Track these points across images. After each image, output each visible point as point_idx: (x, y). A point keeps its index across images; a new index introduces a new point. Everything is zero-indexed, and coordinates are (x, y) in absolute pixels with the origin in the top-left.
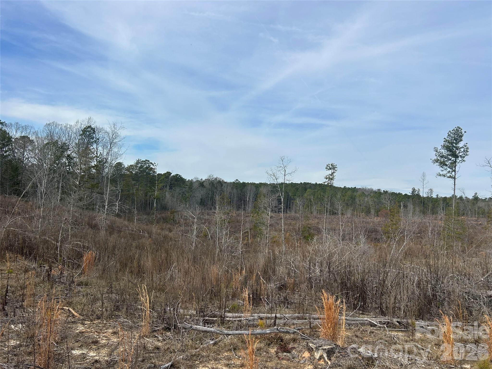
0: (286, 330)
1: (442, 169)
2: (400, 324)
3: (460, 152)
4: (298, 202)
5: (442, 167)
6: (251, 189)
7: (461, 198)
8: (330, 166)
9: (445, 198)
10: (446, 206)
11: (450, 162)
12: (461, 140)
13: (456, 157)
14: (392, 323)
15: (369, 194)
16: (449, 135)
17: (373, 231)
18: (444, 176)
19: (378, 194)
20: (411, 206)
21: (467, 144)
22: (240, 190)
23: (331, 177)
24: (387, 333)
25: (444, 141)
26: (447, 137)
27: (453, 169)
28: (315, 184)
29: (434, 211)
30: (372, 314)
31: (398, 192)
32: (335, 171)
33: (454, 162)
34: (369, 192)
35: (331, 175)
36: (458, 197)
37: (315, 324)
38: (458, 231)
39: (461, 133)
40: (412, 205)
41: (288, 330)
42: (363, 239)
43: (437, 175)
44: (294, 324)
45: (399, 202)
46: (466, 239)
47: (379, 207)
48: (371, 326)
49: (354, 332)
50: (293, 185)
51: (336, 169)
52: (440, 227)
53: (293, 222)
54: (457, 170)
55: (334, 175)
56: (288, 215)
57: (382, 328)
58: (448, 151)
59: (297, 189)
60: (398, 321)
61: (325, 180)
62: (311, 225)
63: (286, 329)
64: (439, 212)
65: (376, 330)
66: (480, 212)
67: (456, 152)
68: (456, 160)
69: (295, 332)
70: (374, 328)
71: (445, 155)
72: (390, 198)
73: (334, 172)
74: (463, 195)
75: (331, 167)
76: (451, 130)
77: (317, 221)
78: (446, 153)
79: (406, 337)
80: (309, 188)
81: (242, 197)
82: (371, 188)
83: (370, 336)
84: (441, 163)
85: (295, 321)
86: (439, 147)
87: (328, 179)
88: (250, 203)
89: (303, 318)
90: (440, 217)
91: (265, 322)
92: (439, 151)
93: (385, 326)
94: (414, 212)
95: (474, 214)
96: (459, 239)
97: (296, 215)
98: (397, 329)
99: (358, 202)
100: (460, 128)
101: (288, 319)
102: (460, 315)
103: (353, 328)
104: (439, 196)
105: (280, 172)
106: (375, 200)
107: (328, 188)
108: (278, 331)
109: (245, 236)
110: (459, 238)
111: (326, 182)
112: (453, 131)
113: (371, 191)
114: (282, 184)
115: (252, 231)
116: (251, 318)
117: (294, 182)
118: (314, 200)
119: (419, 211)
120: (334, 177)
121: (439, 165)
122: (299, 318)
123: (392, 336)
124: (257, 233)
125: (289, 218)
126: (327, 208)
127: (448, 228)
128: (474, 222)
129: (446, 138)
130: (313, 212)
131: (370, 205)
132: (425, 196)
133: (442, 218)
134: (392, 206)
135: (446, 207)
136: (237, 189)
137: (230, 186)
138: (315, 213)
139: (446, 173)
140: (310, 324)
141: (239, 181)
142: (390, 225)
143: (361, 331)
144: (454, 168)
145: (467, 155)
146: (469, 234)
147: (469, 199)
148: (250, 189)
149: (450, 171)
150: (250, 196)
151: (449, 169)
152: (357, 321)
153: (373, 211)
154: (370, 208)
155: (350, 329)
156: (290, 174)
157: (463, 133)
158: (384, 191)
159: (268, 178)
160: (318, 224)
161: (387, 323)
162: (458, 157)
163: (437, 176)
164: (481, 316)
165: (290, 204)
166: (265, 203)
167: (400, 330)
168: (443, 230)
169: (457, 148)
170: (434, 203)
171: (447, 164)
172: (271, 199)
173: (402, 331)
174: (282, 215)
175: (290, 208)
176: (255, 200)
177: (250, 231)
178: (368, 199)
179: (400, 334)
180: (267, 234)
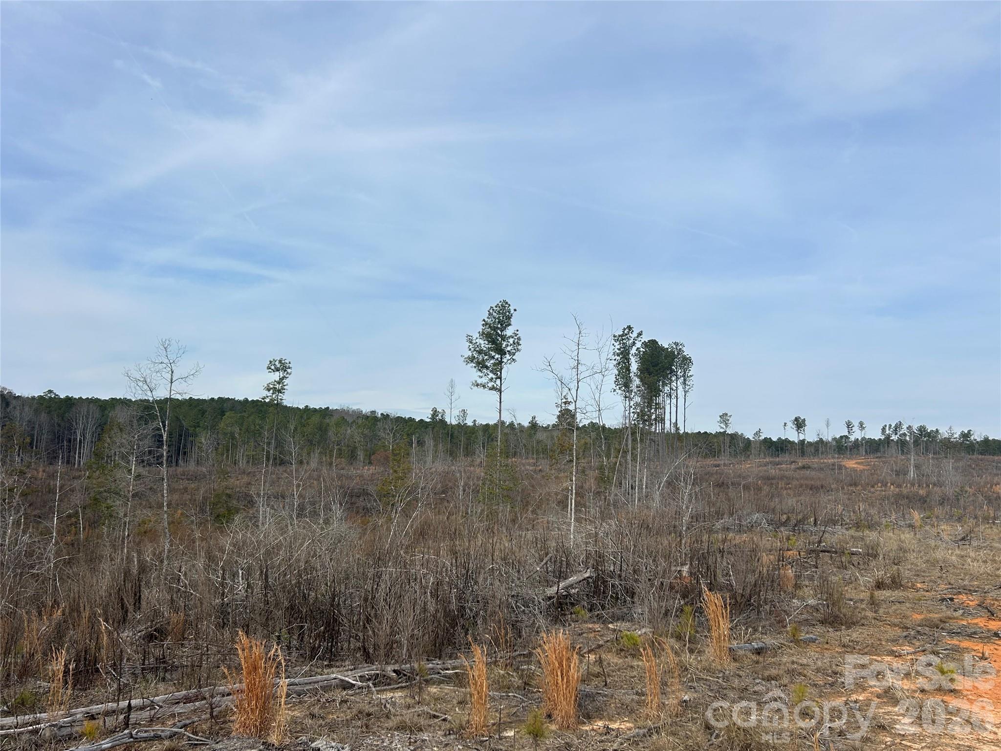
0: (152, 734)
1: (481, 375)
2: (398, 675)
3: (507, 345)
4: (204, 442)
5: (480, 370)
6: (88, 412)
7: (512, 425)
8: (277, 363)
9: (487, 425)
10: (488, 440)
11: (492, 361)
12: (510, 325)
13: (502, 352)
14: (385, 676)
15: (354, 421)
16: (490, 314)
17: (360, 495)
18: (484, 386)
19: (372, 421)
20: (429, 443)
21: (517, 331)
22: (58, 416)
23: (277, 386)
24: (374, 697)
25: (483, 325)
26: (488, 318)
27: (497, 374)
28: (244, 400)
29: (469, 450)
30: (347, 663)
31: (407, 417)
32: (287, 376)
33: (499, 361)
34: (355, 417)
35: (279, 383)
36: (508, 424)
37: (223, 706)
38: (506, 484)
39: (509, 312)
40: (432, 441)
41: (159, 733)
42: (338, 512)
43: (473, 384)
44: (173, 716)
45: (408, 435)
46: (519, 499)
47: (373, 445)
48: (344, 689)
49: (309, 708)
50: (192, 403)
51: (289, 370)
52: (478, 478)
53: (193, 486)
54: (503, 377)
55: (285, 384)
56: (180, 470)
57: (365, 688)
58: (489, 342)
59: (203, 412)
60: (396, 668)
61: (265, 393)
62: (232, 489)
63: (153, 730)
64: (477, 452)
65: (352, 696)
66: (540, 450)
67: (501, 344)
68: (501, 358)
69: (176, 733)
70: (350, 692)
71: (485, 349)
72: (393, 429)
73: (284, 377)
74: (514, 419)
75: (279, 366)
76: (494, 306)
77: (246, 479)
78: (487, 346)
79: (408, 700)
80: (231, 410)
81: (63, 433)
82: (357, 409)
83: (340, 709)
84: (478, 363)
85: (178, 709)
86: (476, 335)
87: (271, 391)
88: (84, 447)
89: (197, 698)
90: (479, 460)
91: (101, 723)
92: (474, 341)
93: (371, 685)
94: (436, 452)
95: (531, 453)
96: (507, 498)
97: (200, 468)
98: (392, 687)
99: (333, 438)
100: (507, 303)
101: (161, 707)
102: (501, 640)
103: (307, 699)
104: (477, 422)
105: (159, 374)
106: (366, 432)
107: (271, 409)
108: (132, 740)
109: (71, 525)
110: (508, 496)
111: (268, 397)
112: (496, 307)
113: (359, 415)
114: (166, 400)
115: (88, 511)
116: (65, 720)
117: (196, 398)
118: (240, 434)
119: (443, 452)
120: (285, 387)
121: (475, 367)
122: (187, 700)
123: (383, 701)
124: (101, 514)
125: (183, 477)
126: (268, 452)
127: (490, 480)
128: (531, 468)
129: (486, 320)
130: (239, 462)
131: (355, 442)
132: (454, 422)
133: (481, 462)
134: (397, 444)
135: (488, 443)
136: (49, 413)
137: (30, 407)
138: (242, 464)
139: (486, 381)
140: (212, 709)
141: (55, 394)
142: (392, 479)
143: (324, 703)
144: (499, 374)
145: (518, 350)
146: (522, 490)
147: (523, 426)
148: (85, 413)
149: (492, 378)
150: (85, 429)
151: (491, 375)
152: (315, 683)
153: (361, 455)
154: (356, 448)
155: (300, 702)
156: (184, 378)
157: (512, 311)
158: (382, 414)
159: (130, 387)
160: (249, 486)
161: (374, 677)
162: (505, 354)
163: (472, 387)
164: (534, 636)
165: (185, 446)
166: (122, 445)
167: (398, 686)
168: (483, 484)
169: (504, 338)
170: (469, 435)
171: (489, 365)
172: (136, 436)
173: (402, 687)
174: (164, 470)
175: (185, 453)
176: (99, 440)
177: (83, 513)
178: (351, 431)
179: (398, 694)
180: (125, 515)
